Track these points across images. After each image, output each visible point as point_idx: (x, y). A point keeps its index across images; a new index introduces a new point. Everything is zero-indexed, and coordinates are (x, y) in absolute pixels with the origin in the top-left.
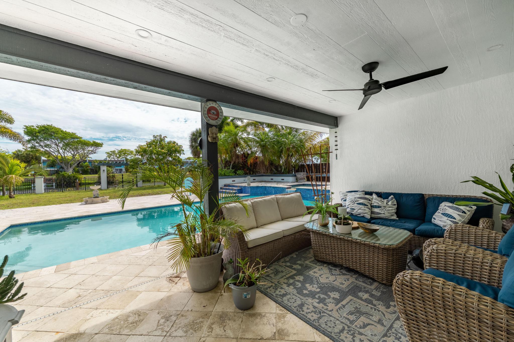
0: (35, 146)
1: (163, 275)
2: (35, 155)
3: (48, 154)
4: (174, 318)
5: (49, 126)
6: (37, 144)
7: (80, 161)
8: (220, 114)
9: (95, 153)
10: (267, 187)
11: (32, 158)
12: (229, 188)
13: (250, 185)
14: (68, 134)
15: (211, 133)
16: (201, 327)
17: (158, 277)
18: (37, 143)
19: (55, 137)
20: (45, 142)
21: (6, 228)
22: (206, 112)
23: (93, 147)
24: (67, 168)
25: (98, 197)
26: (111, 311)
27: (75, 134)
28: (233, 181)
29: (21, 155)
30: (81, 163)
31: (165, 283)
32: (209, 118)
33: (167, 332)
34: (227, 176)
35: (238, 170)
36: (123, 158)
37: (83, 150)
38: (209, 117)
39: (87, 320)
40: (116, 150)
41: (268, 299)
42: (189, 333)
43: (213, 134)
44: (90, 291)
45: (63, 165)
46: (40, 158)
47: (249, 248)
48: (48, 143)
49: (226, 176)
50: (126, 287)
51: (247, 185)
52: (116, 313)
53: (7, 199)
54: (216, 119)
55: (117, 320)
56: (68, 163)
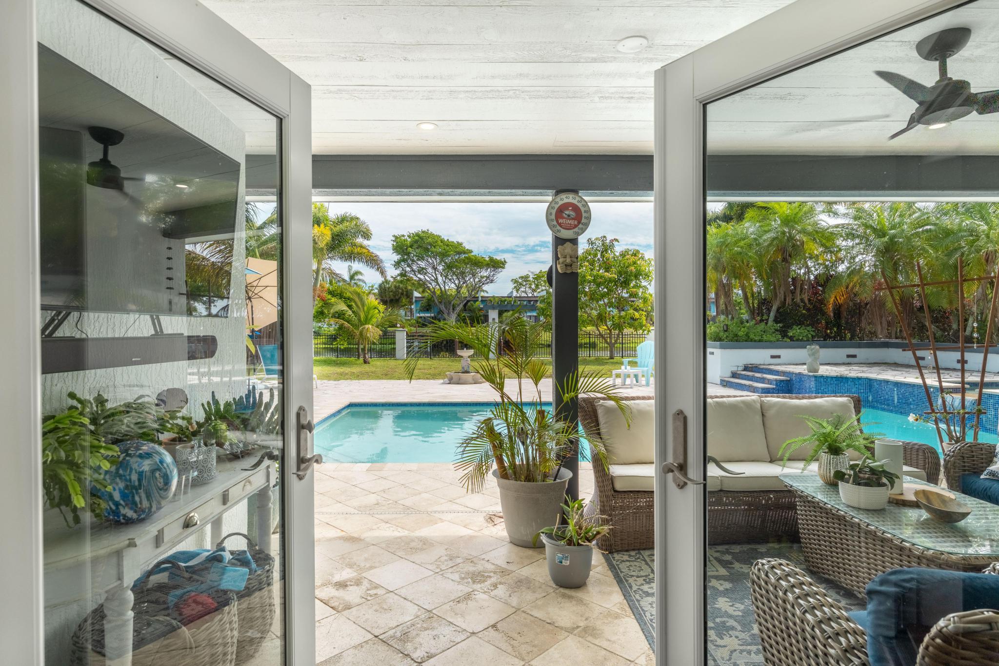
0: (406, 272)
1: (485, 509)
2: (406, 288)
3: (422, 285)
4: (459, 560)
5: (423, 232)
6: (408, 269)
7: (468, 299)
8: (584, 215)
9: (492, 281)
10: (876, 380)
11: (402, 294)
12: (753, 376)
13: (817, 371)
14: (452, 246)
15: (562, 255)
16: (484, 581)
17: (475, 510)
18: (408, 266)
19: (432, 253)
20: (419, 262)
21: (343, 406)
22: (553, 217)
23: (489, 270)
24: (449, 314)
25: (468, 372)
26: (400, 529)
27: (461, 244)
28: (773, 357)
29: (389, 288)
30: (469, 304)
31: (480, 519)
32: (558, 228)
33: (442, 570)
34: (755, 341)
35: (794, 327)
36: (542, 291)
37: (474, 276)
38: (560, 225)
39: (372, 529)
40: (530, 274)
41: (617, 588)
42: (466, 581)
43: (565, 257)
44: (391, 502)
45: (443, 307)
46: (412, 294)
47: (615, 491)
48: (422, 264)
49: (751, 341)
50: (429, 510)
51: (806, 372)
52: (404, 533)
53: (361, 364)
54: (576, 226)
55: (399, 540)
56: (450, 303)
